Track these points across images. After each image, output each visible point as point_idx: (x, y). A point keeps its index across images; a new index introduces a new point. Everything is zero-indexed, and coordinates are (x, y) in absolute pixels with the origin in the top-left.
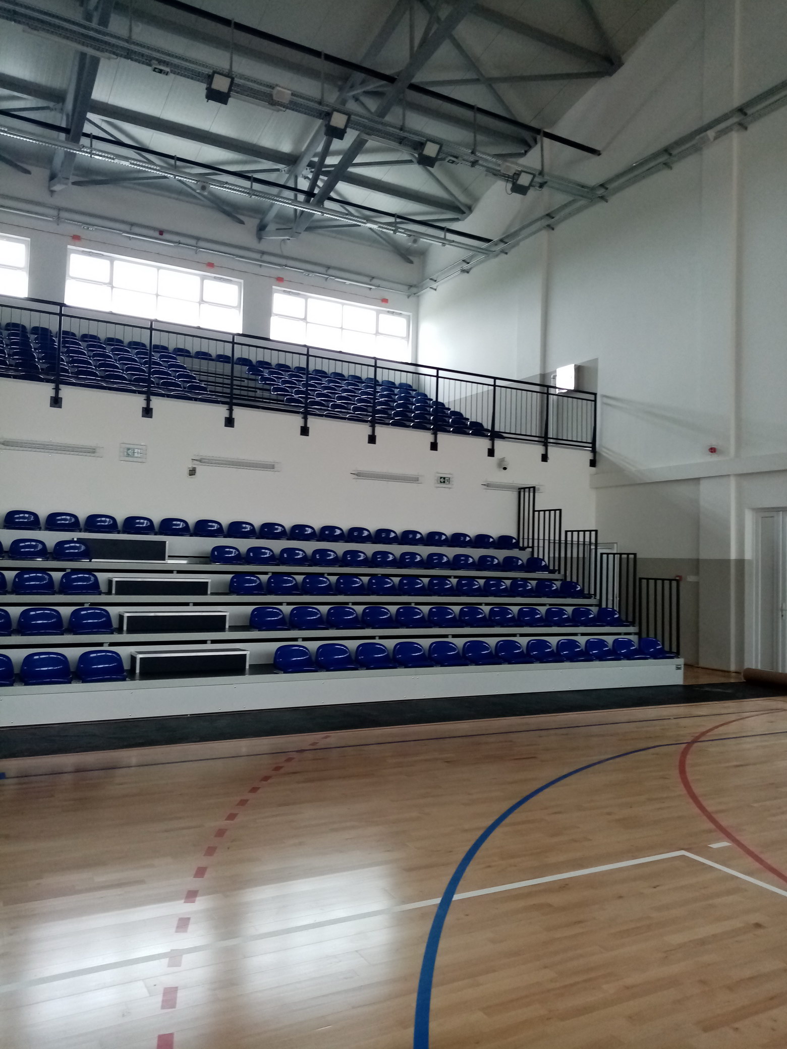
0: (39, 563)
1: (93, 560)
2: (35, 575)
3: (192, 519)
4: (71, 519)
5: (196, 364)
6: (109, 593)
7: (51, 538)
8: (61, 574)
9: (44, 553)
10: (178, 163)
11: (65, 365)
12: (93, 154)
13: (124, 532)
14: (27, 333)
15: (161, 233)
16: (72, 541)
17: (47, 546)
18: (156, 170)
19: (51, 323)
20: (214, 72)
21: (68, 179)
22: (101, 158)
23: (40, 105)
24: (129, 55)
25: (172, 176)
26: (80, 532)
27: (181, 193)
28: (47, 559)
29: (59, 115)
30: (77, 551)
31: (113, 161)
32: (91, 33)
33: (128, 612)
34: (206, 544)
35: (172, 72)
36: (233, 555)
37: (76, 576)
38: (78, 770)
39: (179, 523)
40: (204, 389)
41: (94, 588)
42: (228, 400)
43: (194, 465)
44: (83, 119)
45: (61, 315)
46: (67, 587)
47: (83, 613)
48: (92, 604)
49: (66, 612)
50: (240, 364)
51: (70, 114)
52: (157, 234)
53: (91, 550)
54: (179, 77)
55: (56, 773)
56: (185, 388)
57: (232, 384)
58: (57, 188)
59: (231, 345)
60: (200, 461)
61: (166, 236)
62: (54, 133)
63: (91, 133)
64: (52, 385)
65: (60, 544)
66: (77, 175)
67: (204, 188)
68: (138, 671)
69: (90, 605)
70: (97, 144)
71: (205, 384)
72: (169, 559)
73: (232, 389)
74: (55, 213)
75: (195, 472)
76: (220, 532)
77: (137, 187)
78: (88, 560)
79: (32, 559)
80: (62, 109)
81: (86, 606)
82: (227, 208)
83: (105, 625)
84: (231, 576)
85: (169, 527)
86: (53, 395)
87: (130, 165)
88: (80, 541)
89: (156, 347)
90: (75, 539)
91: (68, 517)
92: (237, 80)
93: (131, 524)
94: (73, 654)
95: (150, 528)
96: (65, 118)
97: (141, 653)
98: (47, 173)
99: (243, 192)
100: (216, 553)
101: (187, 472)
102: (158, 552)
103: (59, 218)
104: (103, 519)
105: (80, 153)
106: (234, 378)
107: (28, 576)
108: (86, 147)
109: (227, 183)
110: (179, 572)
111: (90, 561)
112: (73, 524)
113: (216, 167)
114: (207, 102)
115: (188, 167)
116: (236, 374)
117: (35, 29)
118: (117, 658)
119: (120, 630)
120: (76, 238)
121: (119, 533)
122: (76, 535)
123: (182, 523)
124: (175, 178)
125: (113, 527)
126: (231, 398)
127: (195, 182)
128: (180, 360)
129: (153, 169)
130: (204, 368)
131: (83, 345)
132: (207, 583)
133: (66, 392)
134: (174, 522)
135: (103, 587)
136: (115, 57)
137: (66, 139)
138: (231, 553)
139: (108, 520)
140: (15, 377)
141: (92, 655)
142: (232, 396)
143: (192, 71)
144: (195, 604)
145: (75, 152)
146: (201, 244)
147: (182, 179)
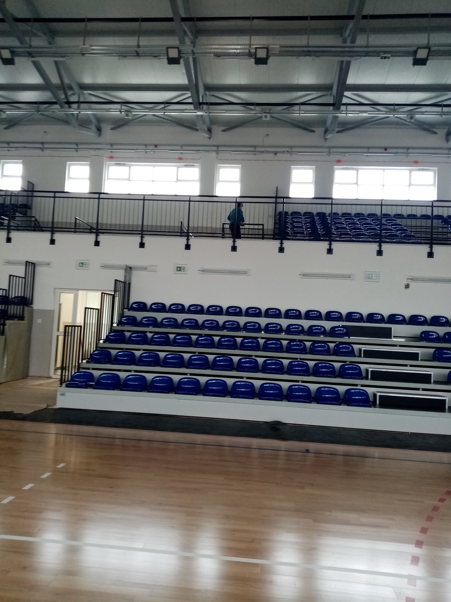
0: (322, 338)
1: (351, 337)
2: (320, 344)
3: (407, 314)
4: (338, 315)
5: (409, 222)
6: (360, 356)
7: (328, 325)
8: (334, 344)
9: (324, 333)
10: (396, 107)
11: (333, 231)
12: (348, 114)
13: (367, 322)
14: (314, 216)
15: (386, 149)
16: (339, 327)
17: (326, 329)
18: (383, 114)
19: (326, 210)
20: (418, 48)
21: (334, 130)
22: (352, 115)
23: (319, 95)
24: (367, 54)
25: (392, 115)
26: (343, 322)
27: (398, 124)
28: (326, 336)
29: (329, 98)
30: (342, 332)
31: (358, 115)
32: (347, 49)
33: (371, 368)
34: (417, 330)
35: (392, 56)
36: (434, 337)
37: (342, 346)
38: (346, 455)
39: (399, 317)
40: (413, 236)
41: (351, 353)
42: (429, 241)
43: (408, 282)
44: (342, 96)
45: (332, 204)
46: (337, 352)
47: (346, 366)
48: (351, 362)
49: (337, 365)
50: (436, 219)
51: (335, 95)
52: (383, 151)
53: (350, 332)
54: (395, 58)
55: (333, 454)
56: (401, 237)
57: (432, 232)
58: (329, 136)
59: (431, 208)
60: (412, 279)
61: (389, 150)
62: (327, 108)
63: (346, 103)
64: (328, 243)
65: (333, 328)
66: (340, 127)
67: (411, 118)
68: (378, 402)
69: (349, 363)
70: (350, 108)
71: (413, 234)
72: (394, 338)
73: (432, 235)
74: (327, 150)
75: (409, 287)
76: (425, 322)
77: (371, 126)
78: (348, 338)
79: (318, 336)
80: (331, 94)
81: (348, 363)
82: (425, 127)
83: (359, 375)
84: (434, 350)
85: (393, 319)
86: (328, 248)
87: (368, 115)
88: (343, 327)
89: (384, 215)
90: (341, 326)
91: (337, 314)
92: (433, 49)
93: (371, 317)
94: (342, 389)
95: (382, 320)
96: (332, 98)
97: (380, 392)
98: (322, 130)
99: (437, 115)
100: (423, 335)
101: (404, 286)
102: (387, 333)
103: (329, 152)
104: (356, 314)
105: (341, 115)
106: (433, 228)
107: (317, 345)
108: (344, 111)
109: (426, 112)
110: (400, 346)
111: (349, 338)
112: (339, 317)
113: (420, 104)
114: (414, 67)
115: (401, 108)
116: (434, 225)
117: (319, 56)
118: (365, 394)
119: (367, 378)
120: (339, 162)
121: (364, 322)
122: (341, 324)
123: (401, 317)
124: (394, 116)
125: (361, 319)
126: (432, 240)
127: (406, 116)
128: (399, 221)
129: (381, 114)
130: (414, 224)
131: (343, 219)
132: (418, 353)
133: (336, 246)
134: (397, 316)
135: (357, 353)
136: (359, 57)
137: (334, 109)
138: (433, 335)
139: (358, 315)
140: (309, 240)
141: (352, 391)
142: (432, 239)
143: (404, 52)
144: (411, 366)
145: (338, 115)
146: (410, 151)
147: (398, 116)
